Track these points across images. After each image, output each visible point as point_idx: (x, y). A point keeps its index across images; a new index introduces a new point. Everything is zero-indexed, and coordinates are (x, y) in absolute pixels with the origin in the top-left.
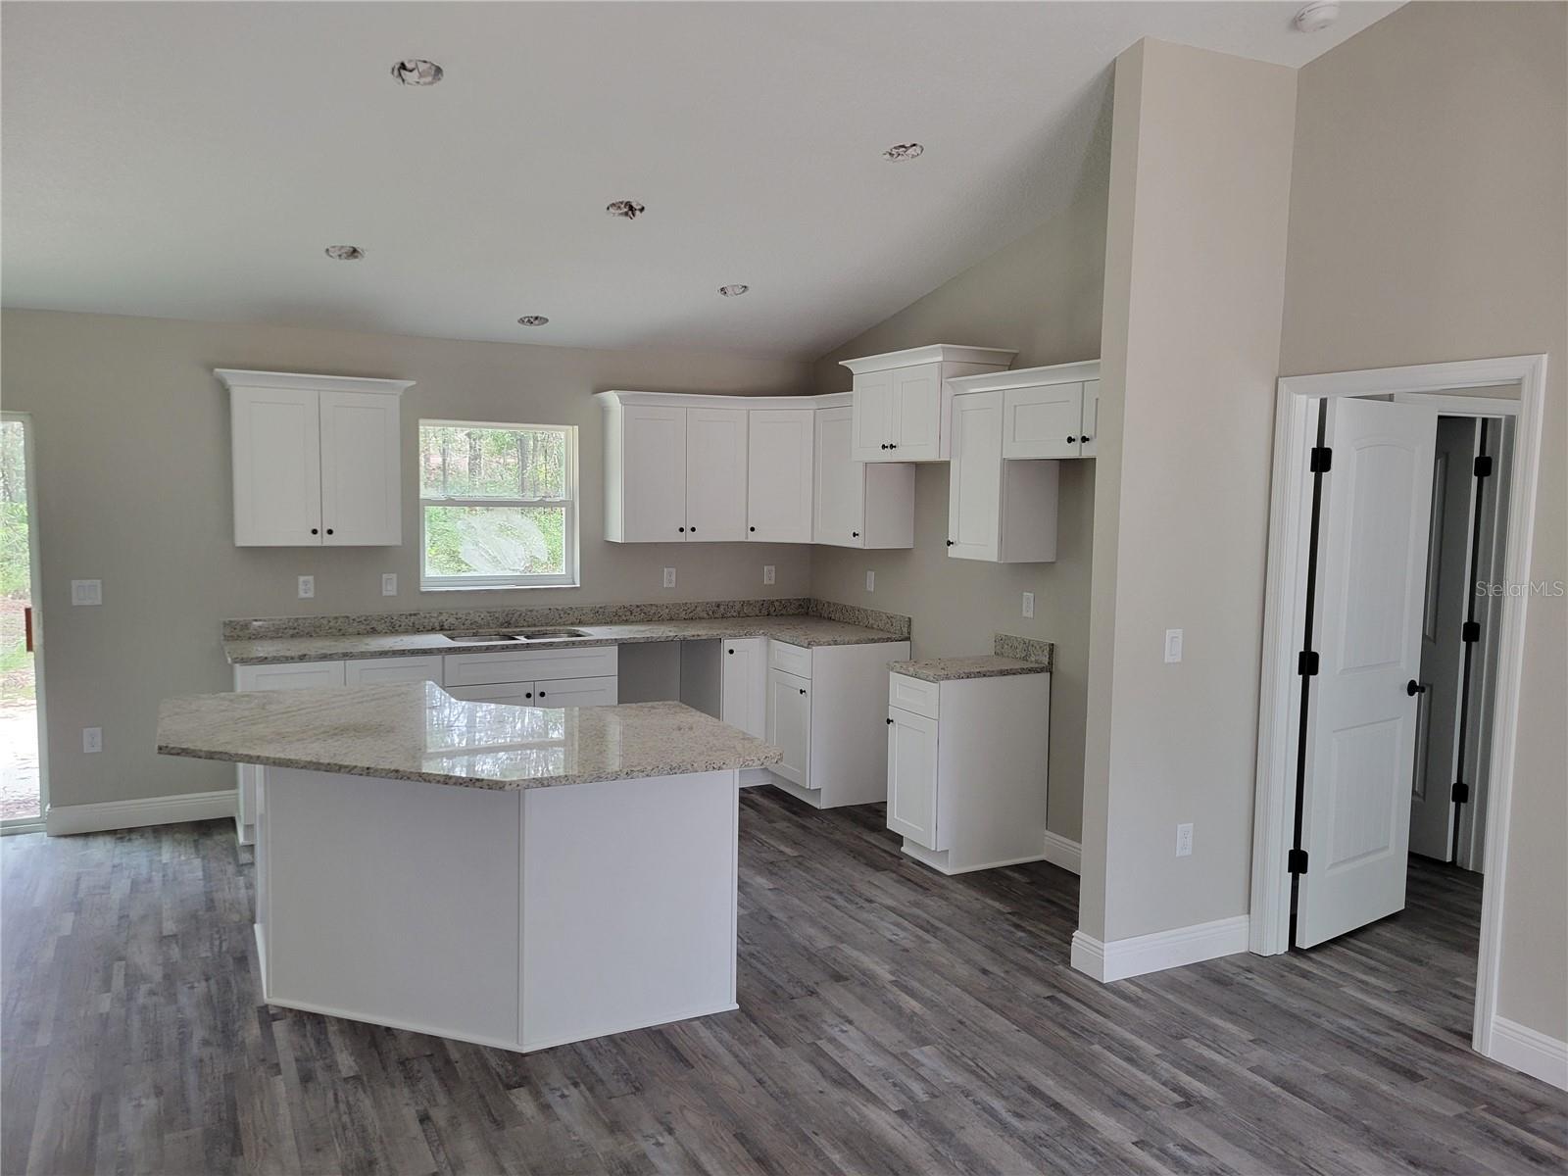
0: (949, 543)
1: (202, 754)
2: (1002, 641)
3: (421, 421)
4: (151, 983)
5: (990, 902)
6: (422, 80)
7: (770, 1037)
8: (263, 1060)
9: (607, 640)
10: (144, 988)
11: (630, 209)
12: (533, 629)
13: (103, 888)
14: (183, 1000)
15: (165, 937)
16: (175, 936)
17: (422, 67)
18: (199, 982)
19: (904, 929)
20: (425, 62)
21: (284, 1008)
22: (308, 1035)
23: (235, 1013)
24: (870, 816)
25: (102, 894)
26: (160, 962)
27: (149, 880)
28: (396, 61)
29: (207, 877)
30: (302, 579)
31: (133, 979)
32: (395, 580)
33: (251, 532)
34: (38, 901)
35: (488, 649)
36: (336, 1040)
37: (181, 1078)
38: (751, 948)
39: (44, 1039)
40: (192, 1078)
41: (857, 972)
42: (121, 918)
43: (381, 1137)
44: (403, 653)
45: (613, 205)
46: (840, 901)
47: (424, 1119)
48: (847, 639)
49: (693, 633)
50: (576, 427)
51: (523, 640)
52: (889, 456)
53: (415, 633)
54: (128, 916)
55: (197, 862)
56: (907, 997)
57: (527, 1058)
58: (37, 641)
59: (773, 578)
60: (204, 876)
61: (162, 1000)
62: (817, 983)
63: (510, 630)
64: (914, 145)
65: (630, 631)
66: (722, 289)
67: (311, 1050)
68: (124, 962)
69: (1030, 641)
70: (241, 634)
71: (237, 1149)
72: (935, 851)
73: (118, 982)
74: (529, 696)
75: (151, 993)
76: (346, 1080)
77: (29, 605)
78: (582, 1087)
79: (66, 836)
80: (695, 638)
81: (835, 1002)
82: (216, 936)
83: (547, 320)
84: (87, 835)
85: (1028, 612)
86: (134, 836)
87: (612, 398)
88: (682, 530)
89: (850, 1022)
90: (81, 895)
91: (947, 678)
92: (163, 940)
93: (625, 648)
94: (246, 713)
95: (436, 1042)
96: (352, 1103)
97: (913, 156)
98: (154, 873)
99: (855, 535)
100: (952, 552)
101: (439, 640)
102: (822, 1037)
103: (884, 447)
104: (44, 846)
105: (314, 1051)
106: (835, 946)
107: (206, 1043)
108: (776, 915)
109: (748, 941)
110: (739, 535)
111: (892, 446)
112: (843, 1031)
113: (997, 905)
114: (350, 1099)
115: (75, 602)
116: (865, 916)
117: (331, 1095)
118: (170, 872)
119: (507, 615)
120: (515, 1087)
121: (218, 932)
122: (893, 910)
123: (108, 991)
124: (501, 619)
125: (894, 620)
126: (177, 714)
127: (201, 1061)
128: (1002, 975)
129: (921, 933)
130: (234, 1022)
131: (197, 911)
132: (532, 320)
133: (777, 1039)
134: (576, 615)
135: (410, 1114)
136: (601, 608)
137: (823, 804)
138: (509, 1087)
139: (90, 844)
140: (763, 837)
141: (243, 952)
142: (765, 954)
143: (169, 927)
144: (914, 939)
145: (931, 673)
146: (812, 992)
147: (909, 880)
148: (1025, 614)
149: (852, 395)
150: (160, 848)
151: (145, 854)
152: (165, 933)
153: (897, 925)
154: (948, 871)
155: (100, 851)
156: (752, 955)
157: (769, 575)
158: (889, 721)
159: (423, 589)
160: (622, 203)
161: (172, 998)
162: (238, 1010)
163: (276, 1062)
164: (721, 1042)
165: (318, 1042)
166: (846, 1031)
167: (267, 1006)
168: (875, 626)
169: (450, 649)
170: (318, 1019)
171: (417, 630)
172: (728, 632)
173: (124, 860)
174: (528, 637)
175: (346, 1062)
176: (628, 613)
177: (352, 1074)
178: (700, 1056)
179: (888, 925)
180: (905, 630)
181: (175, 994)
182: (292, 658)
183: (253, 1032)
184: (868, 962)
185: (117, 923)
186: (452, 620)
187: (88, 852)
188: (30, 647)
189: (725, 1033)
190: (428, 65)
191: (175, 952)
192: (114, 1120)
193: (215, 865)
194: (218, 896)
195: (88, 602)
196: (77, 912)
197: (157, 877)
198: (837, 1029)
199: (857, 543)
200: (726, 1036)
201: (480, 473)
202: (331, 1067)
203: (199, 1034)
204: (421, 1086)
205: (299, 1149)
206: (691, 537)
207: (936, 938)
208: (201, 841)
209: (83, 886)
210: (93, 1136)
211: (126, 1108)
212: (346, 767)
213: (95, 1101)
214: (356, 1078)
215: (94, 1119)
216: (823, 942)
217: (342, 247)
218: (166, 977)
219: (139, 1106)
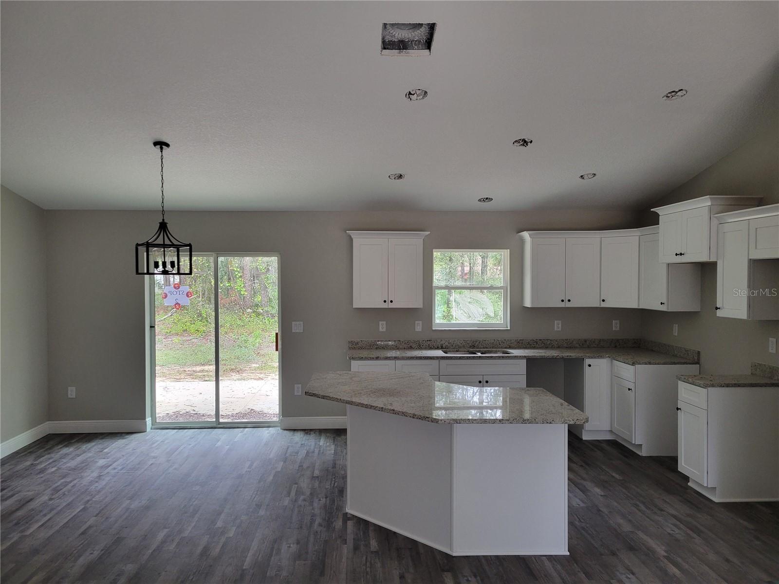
0: (717, 308)
1: (320, 396)
2: (755, 366)
3: (434, 250)
4: (305, 495)
5: (741, 521)
6: (418, 98)
7: (584, 573)
8: (341, 537)
9: (520, 356)
10: (302, 497)
11: (525, 143)
12: (485, 349)
13: (296, 453)
14: (315, 505)
15: (314, 477)
16: (318, 477)
17: (418, 92)
18: (323, 498)
19: (679, 528)
20: (419, 90)
21: (353, 515)
22: (361, 529)
23: (334, 514)
24: (670, 462)
25: (294, 456)
26: (310, 487)
27: (313, 452)
28: (407, 91)
29: (335, 453)
30: (381, 323)
31: (299, 492)
32: (421, 324)
33: (359, 302)
34: (271, 456)
35: (460, 358)
36: (372, 534)
37: (308, 538)
38: (583, 525)
39: (262, 512)
40: (312, 539)
41: (643, 547)
42: (299, 466)
43: (381, 581)
44: (420, 358)
45: (516, 141)
46: (642, 507)
47: (402, 577)
48: (657, 362)
49: (568, 355)
50: (509, 250)
51: (479, 354)
52: (679, 259)
53: (429, 349)
54: (302, 466)
55: (333, 447)
56: (671, 565)
57: (454, 559)
58: (280, 347)
59: (618, 327)
60: (334, 453)
61: (307, 503)
62: (618, 550)
63: (474, 349)
64: (682, 90)
65: (534, 353)
66: (582, 176)
67: (361, 536)
68: (296, 486)
69: (773, 367)
70: (355, 347)
71: (322, 573)
72: (707, 487)
73: (293, 493)
74: (480, 382)
75: (304, 500)
76: (372, 552)
77: (277, 332)
78: (478, 578)
79: (287, 430)
80: (568, 357)
81: (626, 561)
82: (334, 480)
83: (492, 199)
84: (295, 430)
85: (772, 349)
86: (312, 433)
87: (526, 235)
88: (563, 301)
89: (633, 574)
90: (287, 455)
91: (713, 386)
92: (313, 478)
93: (530, 361)
94: (343, 380)
95: (415, 543)
96: (373, 563)
97: (682, 96)
98: (315, 449)
99: (662, 303)
100: (719, 313)
101: (440, 353)
102: (614, 578)
103: (676, 255)
104: (279, 433)
105: (362, 536)
106: (633, 531)
107: (320, 525)
108: (602, 509)
109: (582, 521)
110: (595, 303)
111: (681, 254)
112: (627, 577)
113: (745, 523)
114: (372, 561)
115: (293, 331)
116: (656, 517)
117: (364, 558)
118: (322, 449)
119: (473, 342)
120: (446, 572)
121: (334, 478)
122: (675, 517)
123: (289, 496)
124: (470, 345)
125: (689, 352)
126: (318, 379)
127: (317, 532)
128: (739, 564)
129: (689, 532)
130: (333, 519)
131: (328, 468)
132: (485, 200)
133: (588, 575)
134: (508, 343)
135: (396, 573)
136: (521, 340)
137: (644, 453)
138: (443, 571)
139: (295, 434)
140: (604, 467)
141: (343, 488)
142: (591, 529)
143: (317, 473)
144: (684, 535)
145: (701, 382)
146: (614, 554)
147: (689, 502)
148: (770, 351)
149: (659, 227)
150: (320, 439)
151: (314, 440)
152: (315, 475)
153: (675, 525)
154: (716, 499)
155: (298, 437)
156: (583, 528)
157: (616, 325)
158: (678, 409)
159: (433, 329)
160: (520, 140)
161: (311, 503)
162: (335, 513)
163: (345, 538)
164: (555, 570)
165: (364, 533)
166: (629, 578)
167: (347, 513)
168: (678, 355)
169: (442, 357)
170: (366, 523)
171: (431, 348)
172: (588, 355)
173: (306, 443)
174: (481, 354)
175: (374, 544)
176: (535, 343)
177: (375, 550)
178: (543, 576)
179: (669, 525)
180: (696, 358)
181: (313, 502)
182: (373, 358)
183: (339, 524)
184: (652, 543)
185: (297, 468)
186: (447, 344)
187: (294, 437)
188: (277, 350)
189: (558, 566)
190: (421, 91)
191: (317, 484)
192: (279, 550)
193: (340, 449)
194: (337, 462)
195: (298, 331)
196: (285, 462)
197: (317, 451)
198: (624, 576)
199: (663, 308)
200: (559, 567)
201: (487, 274)
202: (367, 545)
203: (318, 520)
204: (403, 562)
205: (347, 579)
206: (568, 305)
207: (699, 536)
208: (337, 438)
209: (289, 451)
210: (271, 555)
211: (284, 547)
212: (374, 407)
213: (275, 541)
214: (376, 552)
215: (272, 549)
216: (627, 527)
217: (396, 174)
218: (311, 494)
219: (289, 547)
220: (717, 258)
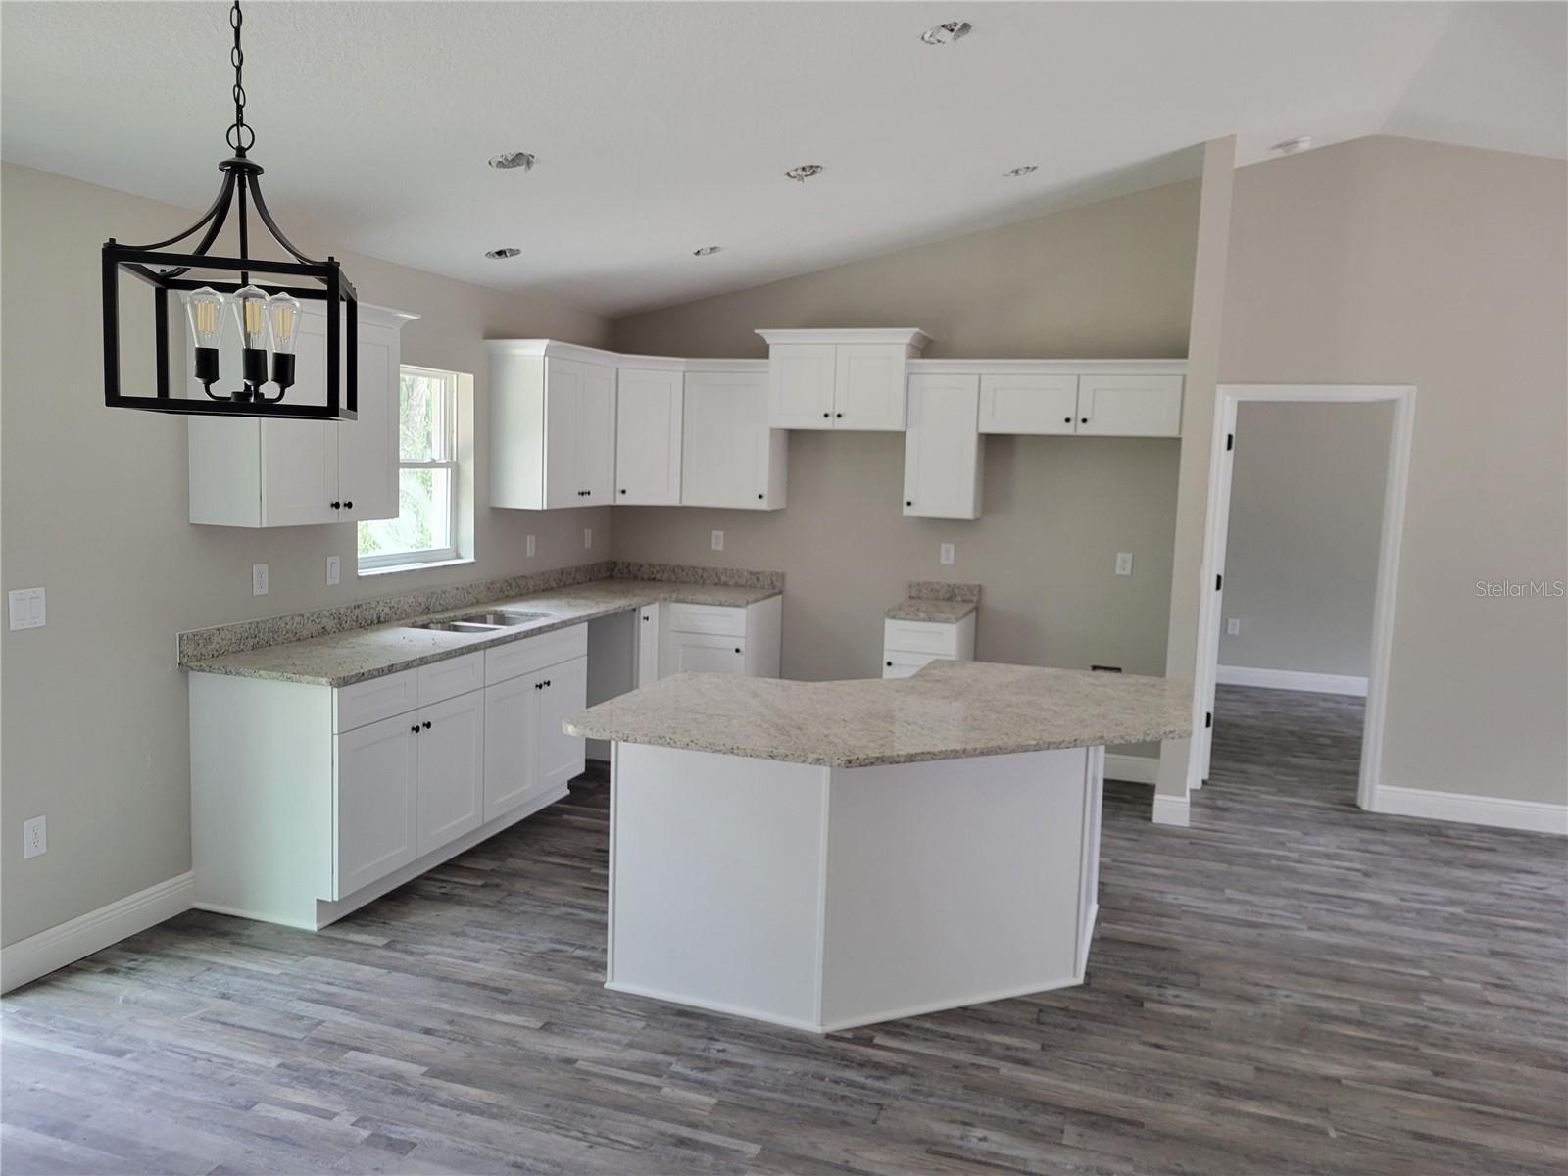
220: (906, 426)
